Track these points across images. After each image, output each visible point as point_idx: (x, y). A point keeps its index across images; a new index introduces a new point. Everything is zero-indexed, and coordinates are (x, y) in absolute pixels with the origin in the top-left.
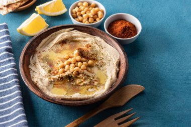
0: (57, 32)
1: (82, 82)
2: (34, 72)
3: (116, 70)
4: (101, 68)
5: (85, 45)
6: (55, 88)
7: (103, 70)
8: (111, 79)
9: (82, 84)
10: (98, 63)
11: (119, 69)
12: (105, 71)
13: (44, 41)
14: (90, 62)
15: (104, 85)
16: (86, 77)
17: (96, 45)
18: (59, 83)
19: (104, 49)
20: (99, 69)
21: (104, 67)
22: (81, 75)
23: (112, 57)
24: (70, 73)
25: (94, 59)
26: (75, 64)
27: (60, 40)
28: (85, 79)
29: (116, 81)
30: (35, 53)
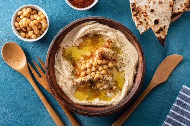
0: (80, 26)
1: (102, 86)
2: (59, 72)
3: (134, 73)
4: (121, 70)
6: (78, 92)
7: (122, 72)
9: (102, 88)
10: (118, 65)
11: (137, 71)
12: (124, 73)
13: (67, 36)
14: (111, 64)
15: (122, 89)
16: (106, 82)
17: (117, 42)
18: (82, 86)
19: (124, 47)
20: (118, 70)
21: (123, 68)
22: (101, 80)
23: (131, 58)
24: (92, 78)
25: (114, 60)
26: (96, 67)
27: (83, 35)
28: (104, 84)
29: (133, 86)
30: (59, 49)
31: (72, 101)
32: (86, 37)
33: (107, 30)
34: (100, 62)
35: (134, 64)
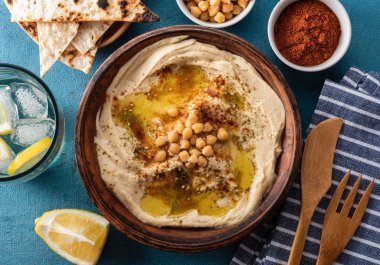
0: (151, 47)
1: (203, 183)
2: (105, 153)
3: (276, 153)
4: (245, 146)
5: (211, 78)
6: (149, 197)
7: (248, 151)
8: (264, 180)
9: (203, 188)
10: (239, 133)
11: (282, 148)
12: (253, 152)
13: (123, 70)
14: (222, 133)
15: (248, 190)
16: (211, 173)
17: (235, 81)
18: (157, 184)
19: (253, 92)
20: (240, 148)
21: (251, 142)
22: (201, 170)
23: (269, 118)
24: (180, 164)
25: (231, 123)
26: (189, 140)
27: (159, 68)
28: (209, 179)
29: (274, 181)
30: (105, 101)
31: (136, 219)
32: (165, 71)
33: (212, 57)
34: (197, 127)
35: (274, 131)
